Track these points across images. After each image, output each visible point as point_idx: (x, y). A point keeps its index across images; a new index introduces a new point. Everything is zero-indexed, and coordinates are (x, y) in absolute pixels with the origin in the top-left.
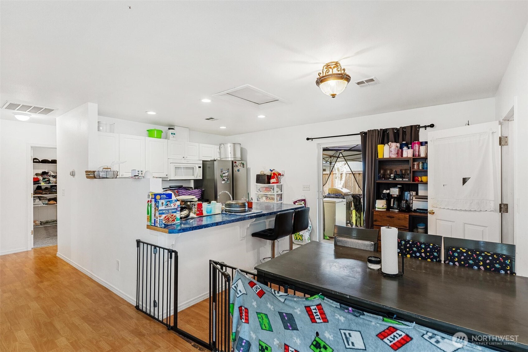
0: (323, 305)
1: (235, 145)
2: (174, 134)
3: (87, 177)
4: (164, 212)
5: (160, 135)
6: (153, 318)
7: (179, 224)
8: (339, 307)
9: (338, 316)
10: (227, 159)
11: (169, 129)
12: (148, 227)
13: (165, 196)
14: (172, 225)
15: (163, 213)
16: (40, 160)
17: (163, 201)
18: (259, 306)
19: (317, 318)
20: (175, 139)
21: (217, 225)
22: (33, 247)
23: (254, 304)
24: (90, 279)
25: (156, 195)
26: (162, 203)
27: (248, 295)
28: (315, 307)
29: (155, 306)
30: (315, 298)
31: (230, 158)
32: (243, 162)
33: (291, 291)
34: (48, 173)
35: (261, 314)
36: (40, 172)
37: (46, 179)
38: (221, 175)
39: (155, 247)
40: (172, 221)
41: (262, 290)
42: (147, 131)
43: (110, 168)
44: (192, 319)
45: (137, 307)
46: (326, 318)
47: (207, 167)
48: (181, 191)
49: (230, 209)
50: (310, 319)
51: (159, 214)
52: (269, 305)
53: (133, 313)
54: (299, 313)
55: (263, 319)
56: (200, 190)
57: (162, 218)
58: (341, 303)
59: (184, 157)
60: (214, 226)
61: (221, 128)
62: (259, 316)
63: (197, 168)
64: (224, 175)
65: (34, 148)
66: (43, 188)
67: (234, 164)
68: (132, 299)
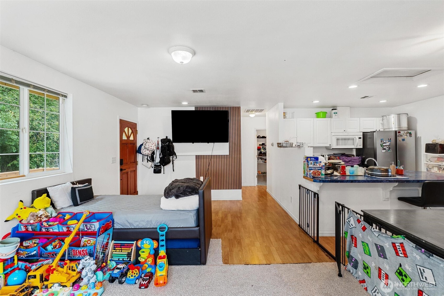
0: (405, 244)
1: (399, 116)
2: (337, 113)
3: (278, 147)
4: (312, 168)
5: (326, 115)
6: (307, 233)
7: (324, 178)
8: (415, 247)
9: (415, 255)
10: (391, 130)
11: (332, 110)
12: (304, 177)
13: (313, 159)
14: (318, 177)
15: (312, 170)
16: (261, 137)
17: (311, 162)
18: (363, 237)
19: (400, 253)
20: (337, 117)
21: (351, 182)
22: (257, 185)
23: (360, 235)
24: (279, 206)
25: (307, 158)
26: (311, 163)
27: (357, 229)
28: (399, 244)
29: (307, 227)
30: (398, 237)
31: (394, 128)
32: (409, 131)
33: (383, 230)
34: (265, 144)
35: (365, 243)
36: (261, 143)
37: (264, 148)
38: (381, 145)
39: (308, 190)
40: (318, 175)
41: (364, 226)
42: (316, 113)
43: (288, 141)
44: (331, 243)
45: (299, 225)
46: (407, 254)
47: (368, 138)
48: (342, 157)
49: (372, 173)
50: (395, 252)
51: (309, 169)
52: (369, 238)
53: (297, 228)
54: (388, 246)
55: (365, 247)
56: (360, 157)
57: (311, 172)
58: (417, 245)
59: (345, 131)
60: (348, 182)
61: (380, 102)
62: (363, 244)
63: (357, 139)
64: (384, 144)
65: (257, 131)
66: (263, 152)
67: (398, 134)
68: (297, 220)
